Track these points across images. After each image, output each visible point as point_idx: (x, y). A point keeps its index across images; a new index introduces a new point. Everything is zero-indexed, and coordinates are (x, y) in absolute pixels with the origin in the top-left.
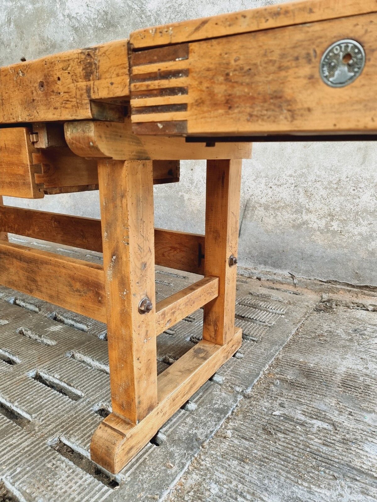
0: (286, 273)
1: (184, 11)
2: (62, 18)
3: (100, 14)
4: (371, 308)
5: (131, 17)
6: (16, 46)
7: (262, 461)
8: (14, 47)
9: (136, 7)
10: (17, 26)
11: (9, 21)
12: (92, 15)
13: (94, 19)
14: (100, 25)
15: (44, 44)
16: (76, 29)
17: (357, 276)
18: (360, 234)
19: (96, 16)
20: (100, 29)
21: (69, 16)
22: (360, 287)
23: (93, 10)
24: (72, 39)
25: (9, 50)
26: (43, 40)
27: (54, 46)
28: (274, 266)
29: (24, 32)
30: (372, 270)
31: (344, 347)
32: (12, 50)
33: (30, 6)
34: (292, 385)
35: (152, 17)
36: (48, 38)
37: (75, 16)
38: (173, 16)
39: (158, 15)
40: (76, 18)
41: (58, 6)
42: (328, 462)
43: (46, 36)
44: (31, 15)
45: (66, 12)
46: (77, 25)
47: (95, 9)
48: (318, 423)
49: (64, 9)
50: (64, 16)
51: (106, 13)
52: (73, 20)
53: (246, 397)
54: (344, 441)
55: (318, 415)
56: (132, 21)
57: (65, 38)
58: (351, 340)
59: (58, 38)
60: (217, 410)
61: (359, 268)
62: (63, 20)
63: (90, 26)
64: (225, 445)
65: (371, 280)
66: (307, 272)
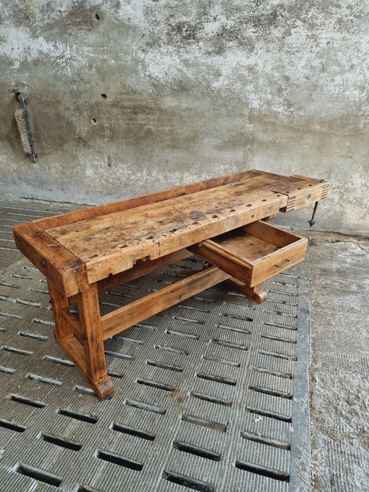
0: (289, 227)
1: (237, 93)
2: (143, 76)
3: (176, 81)
4: (330, 241)
5: (200, 88)
6: (97, 85)
7: (328, 294)
8: (95, 85)
9: (204, 83)
10: (98, 71)
11: (91, 67)
12: (169, 80)
13: (172, 83)
14: (176, 87)
15: (125, 89)
16: (155, 86)
17: (323, 227)
18: (325, 209)
19: (173, 82)
20: (175, 90)
21: (149, 76)
22: (324, 232)
23: (171, 77)
24: (151, 91)
25: (89, 86)
26: (124, 86)
27: (134, 92)
28: (282, 225)
29: (106, 77)
30: (330, 224)
31: (330, 259)
32: (92, 86)
33: (113, 62)
34: (321, 275)
35: (215, 92)
36: (129, 86)
37: (155, 77)
38: (230, 94)
39: (219, 91)
40: (155, 79)
41: (140, 68)
42: (343, 291)
43: (127, 85)
44: (113, 68)
45: (147, 73)
46: (156, 83)
47: (172, 77)
48: (336, 284)
49: (145, 71)
50: (145, 75)
51: (181, 82)
52: (154, 80)
53: (310, 281)
54: (345, 286)
55: (335, 281)
56: (201, 91)
57: (145, 89)
58: (331, 256)
59: (139, 88)
60: (305, 286)
61: (324, 224)
62: (143, 77)
63: (167, 86)
64: (315, 293)
65: (329, 229)
66: (299, 227)
